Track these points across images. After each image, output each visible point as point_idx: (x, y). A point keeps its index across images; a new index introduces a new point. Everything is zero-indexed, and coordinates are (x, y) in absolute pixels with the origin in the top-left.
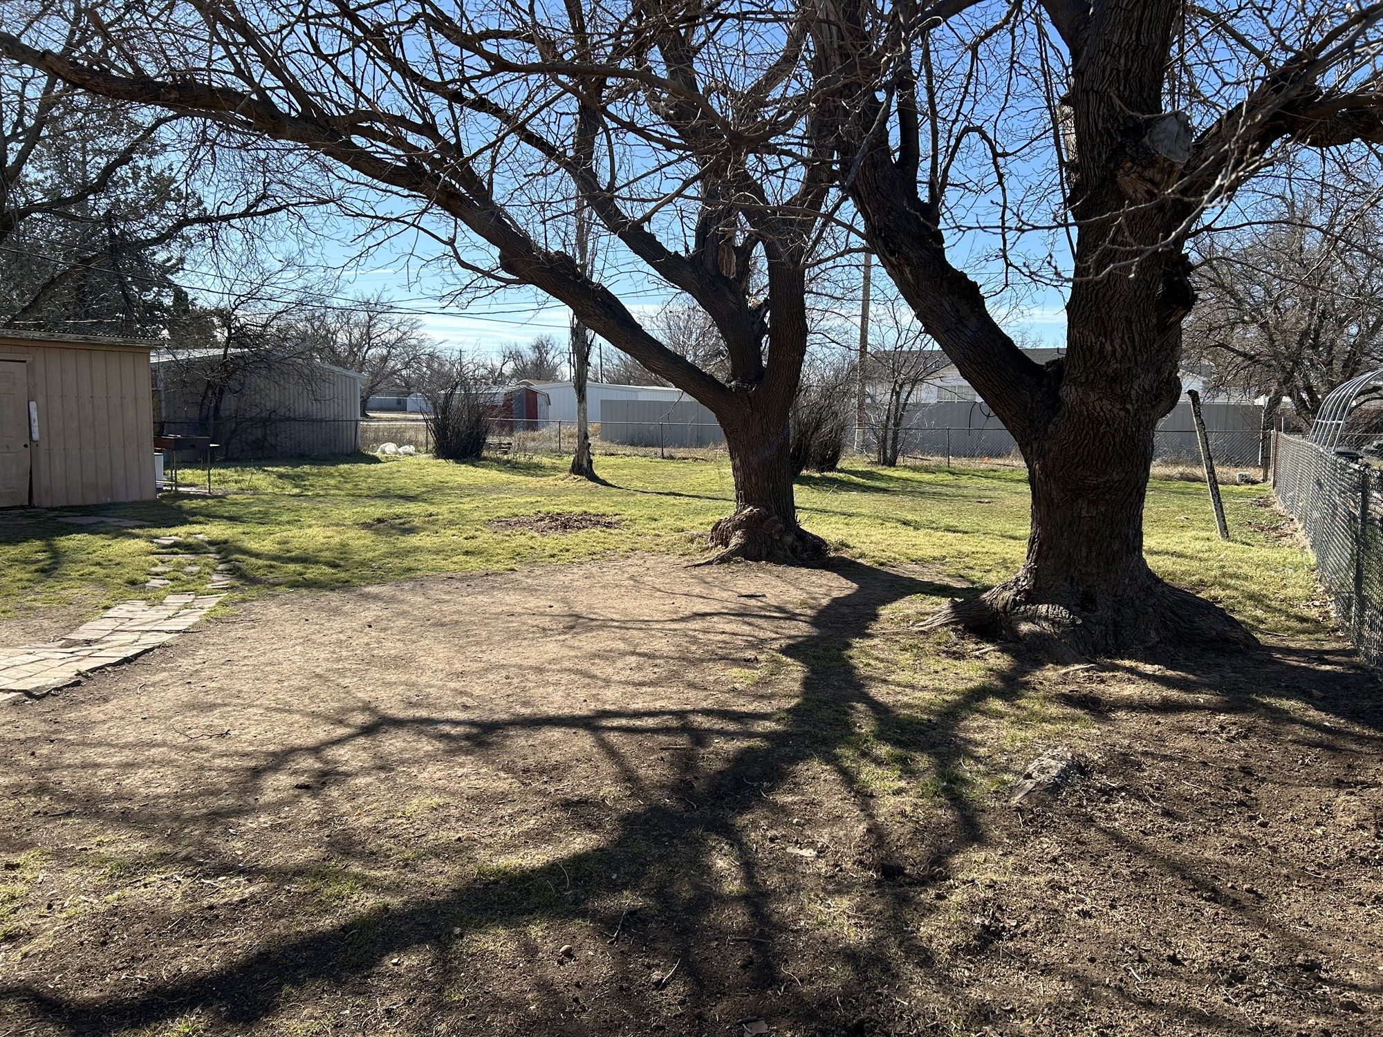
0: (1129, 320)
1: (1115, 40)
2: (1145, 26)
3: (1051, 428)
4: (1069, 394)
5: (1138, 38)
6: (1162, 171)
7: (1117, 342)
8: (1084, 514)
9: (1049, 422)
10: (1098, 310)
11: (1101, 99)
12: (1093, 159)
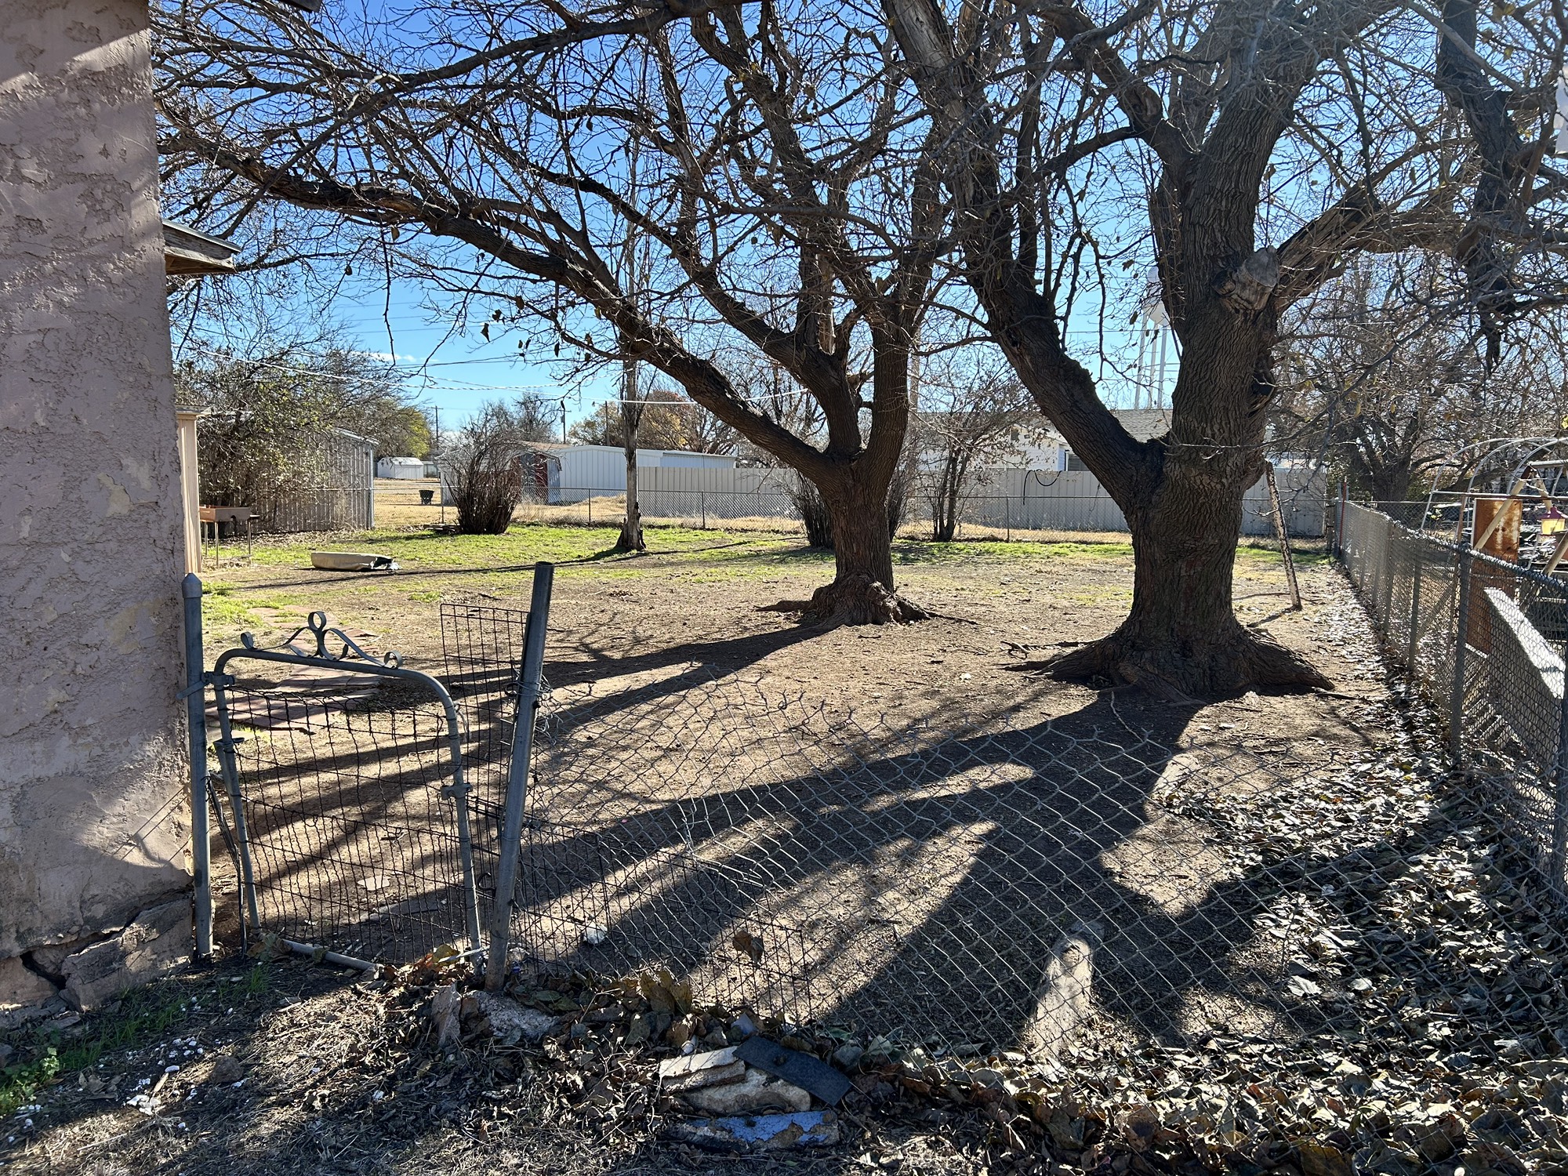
0: (1226, 409)
1: (1218, 186)
2: (1242, 177)
3: (1154, 498)
4: (1173, 470)
5: (1237, 186)
6: (1256, 292)
7: (1216, 427)
8: (1183, 573)
9: (1152, 492)
10: (1201, 401)
11: (1206, 232)
12: (1198, 278)
